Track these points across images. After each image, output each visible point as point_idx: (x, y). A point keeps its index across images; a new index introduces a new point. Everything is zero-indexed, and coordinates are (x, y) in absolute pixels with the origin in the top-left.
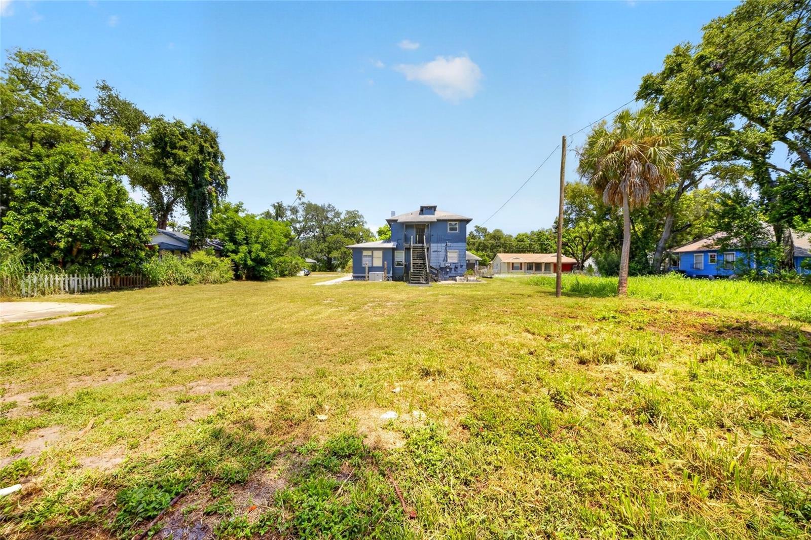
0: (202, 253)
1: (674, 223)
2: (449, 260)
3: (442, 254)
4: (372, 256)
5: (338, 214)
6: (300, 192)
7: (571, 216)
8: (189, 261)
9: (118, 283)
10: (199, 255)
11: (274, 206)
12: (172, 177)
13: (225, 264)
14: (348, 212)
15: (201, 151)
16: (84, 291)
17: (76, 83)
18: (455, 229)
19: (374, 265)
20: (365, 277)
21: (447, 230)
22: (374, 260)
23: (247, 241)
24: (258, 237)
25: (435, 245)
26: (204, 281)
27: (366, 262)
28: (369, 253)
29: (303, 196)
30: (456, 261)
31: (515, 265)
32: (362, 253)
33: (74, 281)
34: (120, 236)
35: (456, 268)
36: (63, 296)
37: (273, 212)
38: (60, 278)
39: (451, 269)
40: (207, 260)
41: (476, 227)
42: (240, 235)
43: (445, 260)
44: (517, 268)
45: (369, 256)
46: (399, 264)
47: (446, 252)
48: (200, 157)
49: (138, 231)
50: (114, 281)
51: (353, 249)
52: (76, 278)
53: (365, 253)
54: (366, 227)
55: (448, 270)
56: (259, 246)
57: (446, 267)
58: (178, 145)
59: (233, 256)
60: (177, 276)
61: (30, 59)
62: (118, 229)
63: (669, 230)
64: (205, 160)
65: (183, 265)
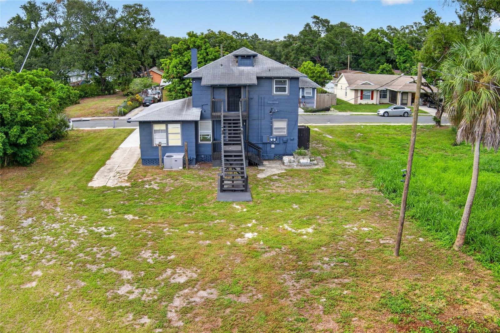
2: (275, 133)
3: (266, 123)
4: (167, 131)
5: (112, 12)
11: (25, 7)
14: (126, 7)
18: (284, 89)
19: (170, 144)
20: (158, 161)
21: (271, 91)
22: (170, 136)
25: (256, 111)
27: (158, 140)
28: (163, 127)
30: (284, 133)
35: (284, 142)
37: (23, 15)
39: (277, 145)
43: (270, 133)
45: (162, 131)
46: (205, 139)
47: (270, 121)
53: (156, 127)
54: (154, 26)
55: (273, 146)
57: (272, 143)
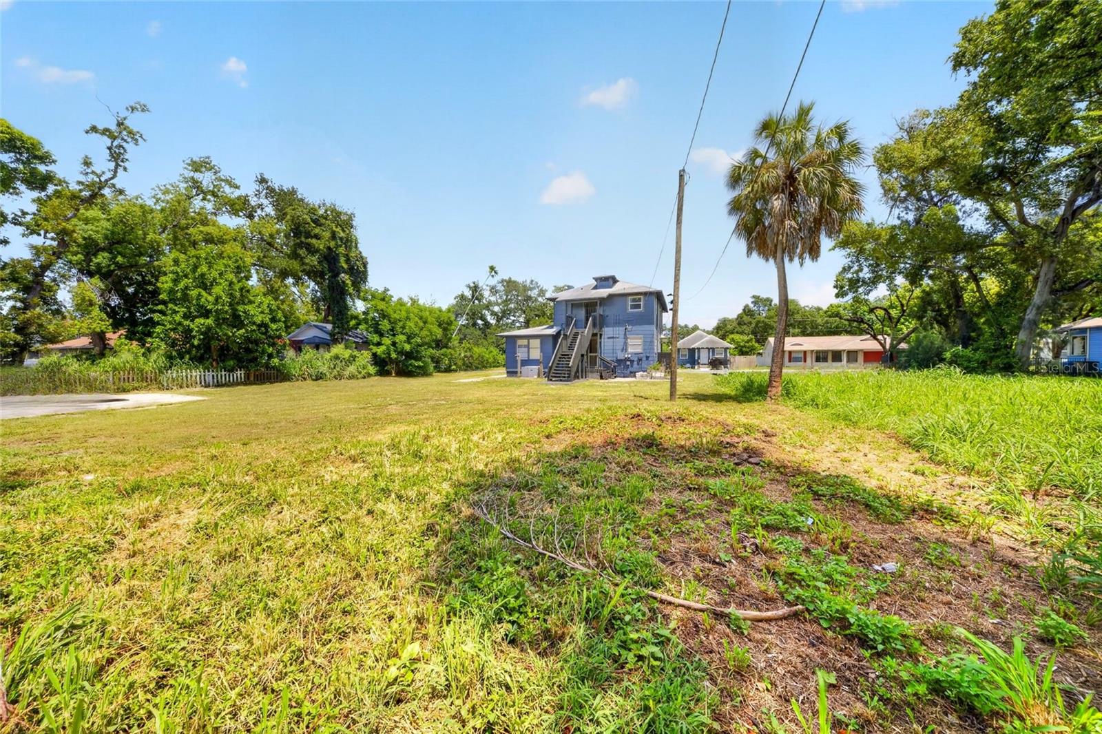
0: (342, 346)
1: (1057, 277)
2: (630, 350)
3: (621, 340)
4: (528, 347)
5: (542, 292)
6: (492, 268)
7: (861, 275)
8: (328, 356)
9: (252, 379)
10: (338, 349)
11: (469, 286)
12: (308, 268)
13: (364, 357)
15: (334, 236)
16: (218, 385)
17: (237, 182)
18: (638, 306)
19: (530, 357)
20: (516, 372)
21: (626, 309)
22: (531, 350)
23: (393, 332)
24: (403, 327)
25: (611, 329)
26: (339, 377)
27: (521, 355)
28: (525, 342)
29: (496, 273)
30: (639, 350)
31: (793, 355)
32: (515, 343)
33: (209, 376)
34: (242, 331)
35: (640, 360)
36: (199, 389)
37: (468, 294)
38: (196, 373)
39: (632, 362)
40: (346, 354)
41: (754, 297)
42: (385, 325)
43: (624, 349)
44: (797, 360)
45: (525, 346)
47: (626, 338)
48: (332, 244)
49: (263, 325)
50: (247, 376)
51: (507, 337)
52: (211, 373)
53: (520, 342)
55: (628, 363)
56: (403, 338)
57: (627, 359)
58: (312, 234)
59: (375, 349)
60: (311, 371)
61: (197, 166)
62: (241, 325)
63: (1047, 289)
64: (337, 246)
65: (322, 360)
